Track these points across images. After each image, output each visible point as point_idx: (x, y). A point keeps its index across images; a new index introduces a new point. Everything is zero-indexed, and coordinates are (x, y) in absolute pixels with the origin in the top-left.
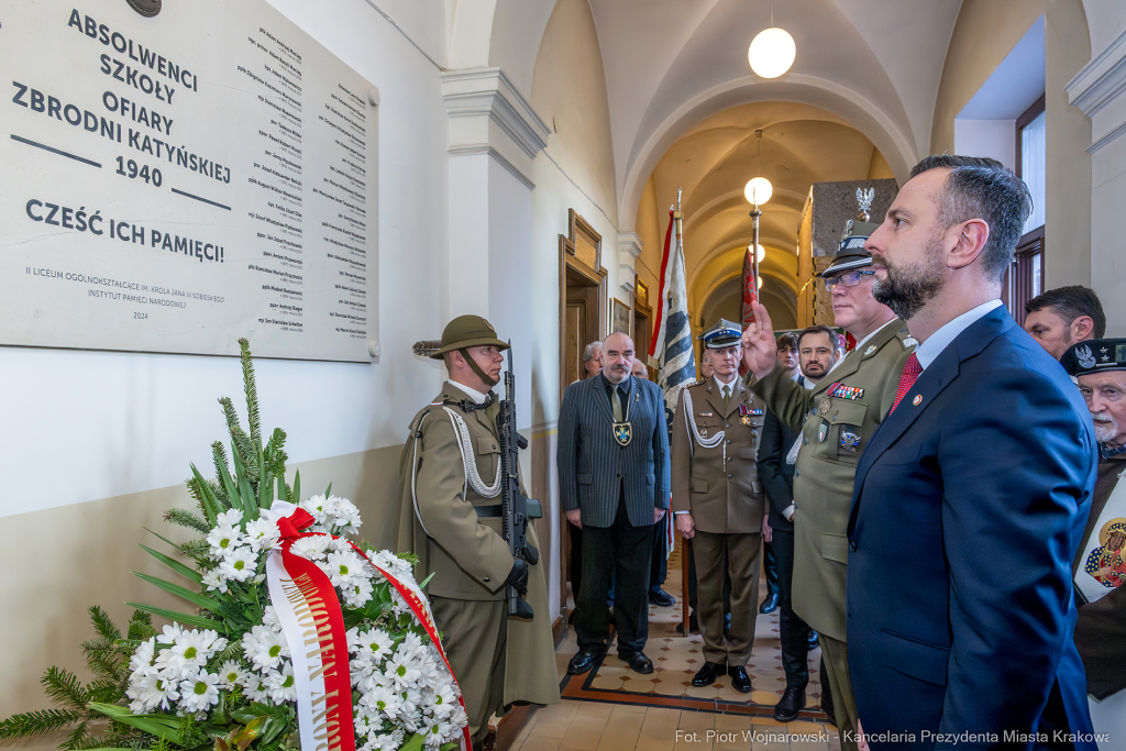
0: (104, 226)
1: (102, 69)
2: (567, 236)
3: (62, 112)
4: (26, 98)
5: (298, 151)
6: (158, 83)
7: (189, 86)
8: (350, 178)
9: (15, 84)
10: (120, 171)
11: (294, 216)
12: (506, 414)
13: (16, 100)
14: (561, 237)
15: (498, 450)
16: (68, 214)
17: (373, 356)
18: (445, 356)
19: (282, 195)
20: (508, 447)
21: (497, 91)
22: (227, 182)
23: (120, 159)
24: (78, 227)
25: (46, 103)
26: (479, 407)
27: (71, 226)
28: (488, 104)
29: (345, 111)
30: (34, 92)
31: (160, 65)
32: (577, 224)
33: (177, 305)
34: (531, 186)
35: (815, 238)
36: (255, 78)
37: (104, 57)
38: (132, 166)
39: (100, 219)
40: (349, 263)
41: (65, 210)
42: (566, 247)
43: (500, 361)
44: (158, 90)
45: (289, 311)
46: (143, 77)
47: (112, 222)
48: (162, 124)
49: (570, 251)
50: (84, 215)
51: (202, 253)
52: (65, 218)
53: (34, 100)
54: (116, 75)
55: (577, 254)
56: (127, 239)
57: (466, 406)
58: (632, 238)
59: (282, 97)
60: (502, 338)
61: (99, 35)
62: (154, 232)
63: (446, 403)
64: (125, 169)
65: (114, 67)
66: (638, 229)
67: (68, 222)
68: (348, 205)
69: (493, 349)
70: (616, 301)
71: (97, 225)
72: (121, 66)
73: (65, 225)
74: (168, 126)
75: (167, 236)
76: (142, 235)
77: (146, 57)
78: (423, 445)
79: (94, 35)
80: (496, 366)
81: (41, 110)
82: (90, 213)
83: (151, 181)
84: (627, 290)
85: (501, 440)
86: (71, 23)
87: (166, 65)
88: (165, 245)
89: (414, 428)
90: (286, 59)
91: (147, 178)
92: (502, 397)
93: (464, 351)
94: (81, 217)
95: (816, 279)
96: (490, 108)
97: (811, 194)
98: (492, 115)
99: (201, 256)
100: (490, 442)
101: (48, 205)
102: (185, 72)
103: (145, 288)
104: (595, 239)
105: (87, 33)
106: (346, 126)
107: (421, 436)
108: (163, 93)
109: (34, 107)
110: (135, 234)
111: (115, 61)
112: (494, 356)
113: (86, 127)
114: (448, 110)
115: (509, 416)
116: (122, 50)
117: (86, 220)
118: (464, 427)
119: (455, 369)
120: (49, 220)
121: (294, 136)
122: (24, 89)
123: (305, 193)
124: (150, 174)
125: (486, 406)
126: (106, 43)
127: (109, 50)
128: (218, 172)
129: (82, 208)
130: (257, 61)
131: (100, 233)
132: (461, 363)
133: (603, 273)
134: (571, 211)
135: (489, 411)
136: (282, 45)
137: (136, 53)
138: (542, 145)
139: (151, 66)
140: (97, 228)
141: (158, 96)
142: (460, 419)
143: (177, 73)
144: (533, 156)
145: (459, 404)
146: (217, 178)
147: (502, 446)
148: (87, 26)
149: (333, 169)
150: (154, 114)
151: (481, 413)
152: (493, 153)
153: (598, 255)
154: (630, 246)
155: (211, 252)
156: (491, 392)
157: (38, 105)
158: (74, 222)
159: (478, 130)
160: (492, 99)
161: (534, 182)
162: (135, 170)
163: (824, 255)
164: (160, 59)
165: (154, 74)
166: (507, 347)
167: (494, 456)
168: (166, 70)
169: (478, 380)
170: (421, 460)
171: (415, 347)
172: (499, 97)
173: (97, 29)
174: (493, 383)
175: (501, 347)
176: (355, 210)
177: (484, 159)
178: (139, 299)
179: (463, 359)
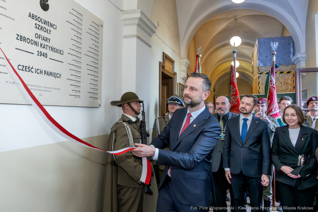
0: (33, 70)
1: (35, 27)
2: (162, 61)
3: (26, 40)
4: (19, 38)
5: (81, 43)
6: (47, 29)
7: (54, 29)
8: (94, 49)
9: (17, 35)
10: (38, 55)
11: (79, 63)
13: (17, 39)
14: (160, 62)
15: (140, 137)
16: (26, 68)
17: (100, 105)
18: (122, 105)
19: (76, 57)
20: (144, 136)
21: (140, 17)
22: (63, 55)
23: (38, 51)
24: (28, 71)
25: (23, 38)
26: (134, 122)
27: (27, 71)
28: (137, 22)
29: (94, 29)
30: (21, 36)
31: (48, 24)
32: (165, 57)
33: (49, 91)
35: (259, 59)
36: (70, 23)
37: (36, 24)
38: (41, 53)
39: (33, 68)
40: (93, 76)
41: (26, 67)
42: (162, 66)
43: (140, 107)
44: (47, 31)
45: (77, 92)
46: (44, 28)
47: (36, 69)
48: (48, 40)
49: (163, 67)
50: (30, 68)
51: (56, 76)
52: (26, 69)
53: (20, 38)
54: (38, 29)
55: (165, 68)
56: (39, 73)
57: (130, 122)
58: (186, 60)
59: (77, 28)
60: (140, 99)
61: (35, 18)
62: (45, 71)
63: (124, 121)
64: (39, 54)
65: (38, 26)
66: (188, 57)
67: (26, 70)
68: (94, 58)
69: (138, 103)
70: (180, 84)
71: (32, 70)
72: (39, 26)
73: (26, 71)
74: (49, 41)
75: (48, 72)
76: (42, 72)
77: (45, 22)
78: (116, 135)
79: (34, 19)
80: (139, 108)
81: (22, 40)
82: (31, 67)
83: (45, 56)
84: (184, 79)
85: (141, 133)
86: (29, 16)
87: (49, 23)
88: (47, 74)
89: (113, 129)
90: (79, 16)
91: (44, 56)
92: (141, 119)
93: (129, 104)
94: (29, 68)
95: (259, 75)
96: (137, 23)
97: (257, 43)
98: (138, 25)
99: (55, 77)
100: (138, 134)
101: (22, 66)
102: (54, 25)
103: (42, 87)
104: (172, 62)
105: (32, 18)
106: (94, 33)
107: (115, 132)
108: (49, 32)
109: (20, 40)
110: (41, 72)
111: (38, 25)
112: (138, 105)
113: (31, 44)
114: (124, 24)
115: (144, 126)
116: (40, 21)
117: (30, 69)
118: (129, 129)
120: (22, 70)
121: (80, 39)
122: (18, 35)
123: (82, 56)
124: (45, 55)
125: (136, 122)
126: (36, 20)
127: (37, 22)
128: (61, 52)
129: (29, 66)
130: (71, 18)
131: (33, 72)
132: (128, 107)
133: (175, 74)
134: (163, 53)
135: (137, 124)
136: (78, 12)
137: (43, 22)
138: (154, 32)
139: (46, 25)
140: (32, 71)
141: (47, 33)
142: (128, 127)
143: (52, 25)
144: (151, 36)
145: (127, 122)
146: (60, 54)
148: (33, 16)
149: (90, 47)
150: (46, 38)
151: (134, 125)
152: (138, 37)
153: (173, 68)
154: (185, 64)
155: (58, 75)
156: (137, 118)
157: (21, 39)
158: (27, 70)
159: (133, 30)
160: (138, 20)
161: (151, 45)
162: (41, 54)
163: (263, 66)
164: (48, 22)
165: (46, 27)
166: (142, 102)
167: (139, 139)
168: (49, 25)
169: (134, 113)
170: (115, 140)
171: (111, 103)
172: (140, 19)
173: (35, 17)
174: (138, 114)
175: (141, 102)
176: (96, 59)
177: (135, 39)
178: (40, 90)
179: (128, 106)
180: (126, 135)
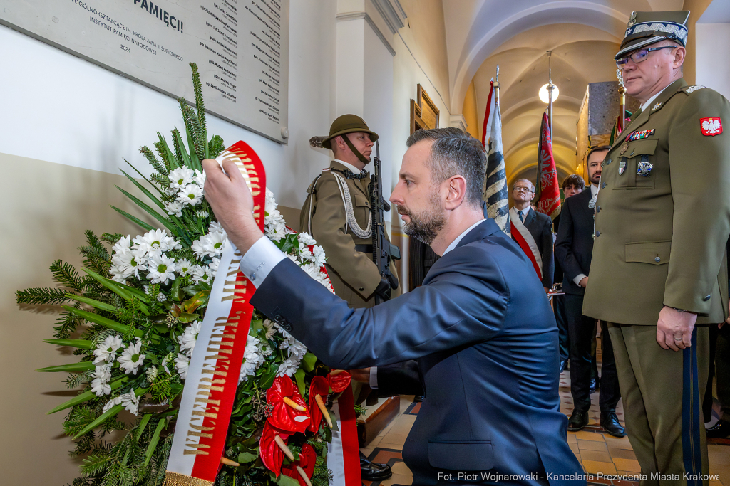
12: (375, 184)
15: (369, 205)
17: (284, 138)
20: (377, 205)
26: (356, 176)
34: (393, 52)
43: (370, 148)
57: (346, 173)
63: (333, 170)
69: (366, 138)
78: (316, 199)
85: (372, 200)
92: (372, 172)
93: (345, 137)
100: (363, 200)
107: (315, 192)
112: (367, 143)
115: (378, 186)
118: (345, 186)
119: (339, 152)
125: (361, 177)
132: (343, 146)
135: (363, 180)
142: (343, 180)
145: (342, 172)
147: (372, 205)
151: (357, 181)
161: (395, 50)
167: (366, 209)
169: (355, 158)
170: (315, 208)
171: (311, 140)
174: (366, 161)
179: (345, 143)
180: (338, 196)
